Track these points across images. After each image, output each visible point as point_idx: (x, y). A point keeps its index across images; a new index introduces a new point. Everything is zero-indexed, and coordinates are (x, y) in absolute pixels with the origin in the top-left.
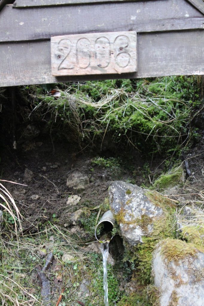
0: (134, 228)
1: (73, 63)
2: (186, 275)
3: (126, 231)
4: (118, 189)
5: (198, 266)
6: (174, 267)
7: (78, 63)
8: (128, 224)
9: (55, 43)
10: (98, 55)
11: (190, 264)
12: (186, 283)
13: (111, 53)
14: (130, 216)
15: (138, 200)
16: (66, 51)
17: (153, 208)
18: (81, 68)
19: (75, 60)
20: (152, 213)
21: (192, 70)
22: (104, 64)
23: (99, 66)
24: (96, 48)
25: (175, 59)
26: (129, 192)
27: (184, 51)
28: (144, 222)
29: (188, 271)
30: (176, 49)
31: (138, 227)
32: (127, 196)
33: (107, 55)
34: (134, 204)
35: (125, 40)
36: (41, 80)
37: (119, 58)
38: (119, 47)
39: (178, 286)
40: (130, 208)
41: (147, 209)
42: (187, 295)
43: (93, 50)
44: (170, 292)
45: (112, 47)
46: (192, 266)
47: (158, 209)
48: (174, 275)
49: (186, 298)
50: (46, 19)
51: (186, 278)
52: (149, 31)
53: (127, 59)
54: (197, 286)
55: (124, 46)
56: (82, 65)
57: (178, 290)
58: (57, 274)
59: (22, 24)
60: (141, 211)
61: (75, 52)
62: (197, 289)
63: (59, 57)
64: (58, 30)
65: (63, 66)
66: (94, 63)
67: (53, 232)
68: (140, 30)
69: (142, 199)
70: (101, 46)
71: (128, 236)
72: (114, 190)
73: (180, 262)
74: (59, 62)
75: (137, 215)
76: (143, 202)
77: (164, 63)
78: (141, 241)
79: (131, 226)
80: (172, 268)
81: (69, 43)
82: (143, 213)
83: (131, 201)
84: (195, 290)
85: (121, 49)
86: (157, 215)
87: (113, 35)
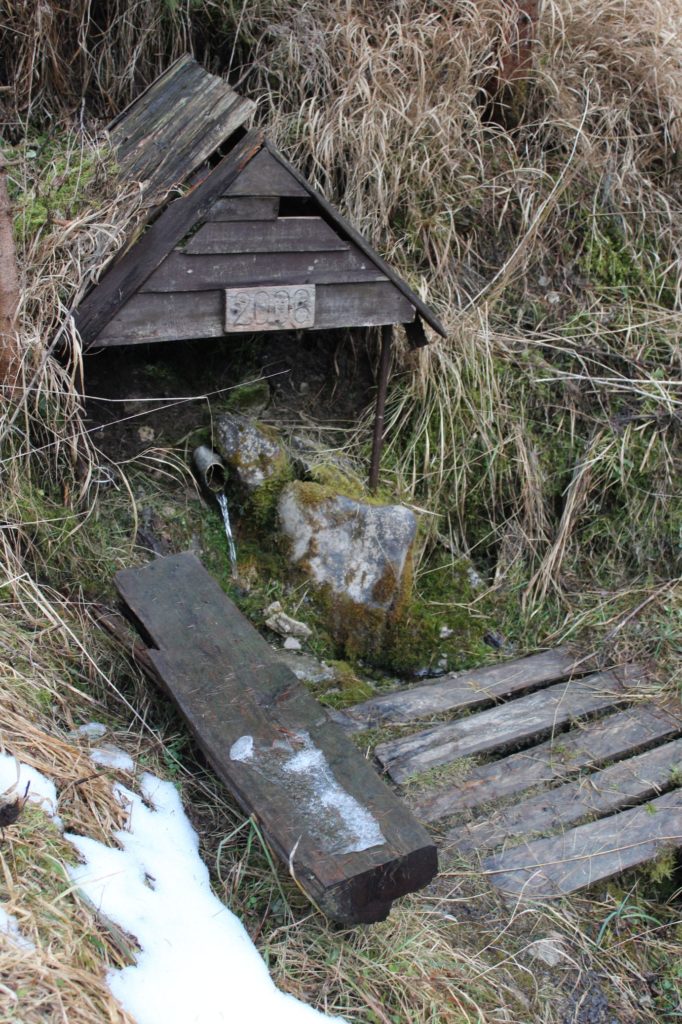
0: (254, 471)
1: (250, 319)
2: (324, 520)
3: (246, 476)
4: (230, 426)
5: (338, 509)
6: (311, 512)
7: (255, 318)
8: (246, 467)
9: (232, 297)
10: (277, 311)
11: (329, 507)
12: (326, 528)
13: (290, 308)
14: (248, 457)
15: (252, 437)
16: (243, 306)
17: (268, 445)
18: (258, 324)
19: (252, 315)
20: (269, 451)
21: (362, 322)
22: (282, 319)
23: (277, 321)
24: (274, 302)
25: (347, 311)
26: (241, 429)
27: (357, 302)
28: (263, 461)
29: (326, 516)
30: (349, 301)
31: (258, 470)
32: (240, 434)
33: (286, 310)
34: (249, 443)
35: (305, 295)
36: (207, 333)
37: (298, 313)
38: (298, 302)
39: (316, 531)
40: (246, 447)
41: (262, 446)
42: (327, 540)
43: (271, 305)
44: (307, 539)
45: (292, 301)
46: (331, 510)
47: (274, 446)
48: (311, 522)
49: (326, 544)
50: (217, 267)
51: (324, 523)
52: (326, 283)
53: (306, 314)
54: (338, 530)
55: (303, 301)
56: (258, 321)
57: (317, 536)
58: (164, 533)
59: (190, 271)
60: (256, 450)
61: (252, 306)
62: (338, 532)
63: (235, 312)
64: (232, 281)
65: (239, 321)
66: (272, 319)
68: (317, 281)
69: (255, 435)
70: (280, 300)
71: (250, 482)
72: (225, 428)
73: (318, 507)
74: (235, 317)
75: (253, 455)
76: (257, 439)
77: (337, 314)
78: (262, 484)
79: (250, 469)
80: (308, 514)
81: (247, 297)
82: (260, 451)
83: (245, 439)
84: (336, 535)
85: (300, 303)
86: (276, 452)
87: (293, 289)
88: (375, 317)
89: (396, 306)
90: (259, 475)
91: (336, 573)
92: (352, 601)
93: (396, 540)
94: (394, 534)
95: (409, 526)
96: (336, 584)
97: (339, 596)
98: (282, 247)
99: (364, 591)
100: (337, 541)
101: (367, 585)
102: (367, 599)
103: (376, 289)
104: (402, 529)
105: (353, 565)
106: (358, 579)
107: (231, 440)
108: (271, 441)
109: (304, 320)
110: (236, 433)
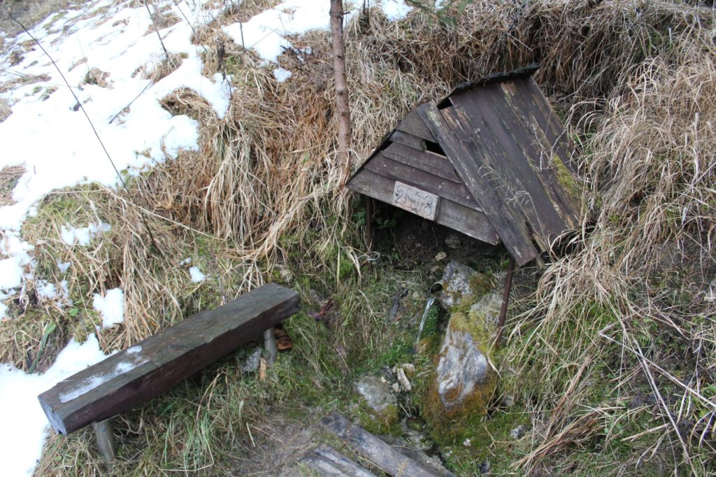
0: (450, 297)
1: (403, 202)
2: (455, 341)
3: (444, 297)
4: (451, 267)
5: (463, 339)
6: (452, 332)
7: (405, 203)
8: (448, 292)
9: (397, 186)
10: (416, 203)
12: (454, 346)
13: (422, 204)
14: (451, 288)
15: (460, 279)
16: (401, 193)
17: (467, 289)
18: (406, 206)
19: (404, 200)
20: (465, 291)
21: (466, 231)
22: (418, 209)
23: (415, 209)
24: (416, 198)
25: (459, 221)
26: (457, 272)
27: (464, 218)
28: (457, 295)
29: (457, 339)
30: (460, 215)
31: (452, 297)
32: (454, 275)
33: (420, 205)
34: (456, 281)
35: (431, 200)
37: (426, 209)
39: (451, 344)
40: (453, 283)
41: (463, 287)
42: (452, 352)
43: (414, 198)
44: (447, 345)
45: (424, 201)
46: (460, 338)
47: (470, 291)
48: (451, 338)
49: (450, 354)
52: (445, 198)
53: (430, 211)
54: (457, 350)
55: (430, 203)
57: (450, 347)
59: (385, 165)
60: (459, 287)
61: (405, 195)
62: (457, 352)
63: (397, 195)
64: (400, 177)
65: (398, 201)
66: (413, 206)
67: (416, 274)
68: (441, 195)
69: (463, 280)
70: (418, 197)
71: (444, 301)
73: (456, 332)
74: (397, 198)
75: (455, 289)
76: (463, 282)
77: (452, 220)
78: (452, 306)
79: (449, 295)
81: (404, 189)
82: (460, 289)
83: (455, 278)
85: (428, 204)
86: (467, 294)
87: (425, 194)
88: (473, 232)
89: (487, 231)
90: (450, 301)
91: (444, 371)
92: (438, 390)
93: (469, 373)
94: (470, 369)
95: (478, 371)
96: (440, 376)
97: (437, 383)
98: (425, 168)
99: (445, 389)
100: (454, 355)
101: (448, 387)
102: (442, 394)
103: (476, 214)
104: (474, 370)
105: (451, 373)
106: (447, 381)
107: (447, 275)
108: (470, 287)
109: (428, 214)
110: (452, 273)
